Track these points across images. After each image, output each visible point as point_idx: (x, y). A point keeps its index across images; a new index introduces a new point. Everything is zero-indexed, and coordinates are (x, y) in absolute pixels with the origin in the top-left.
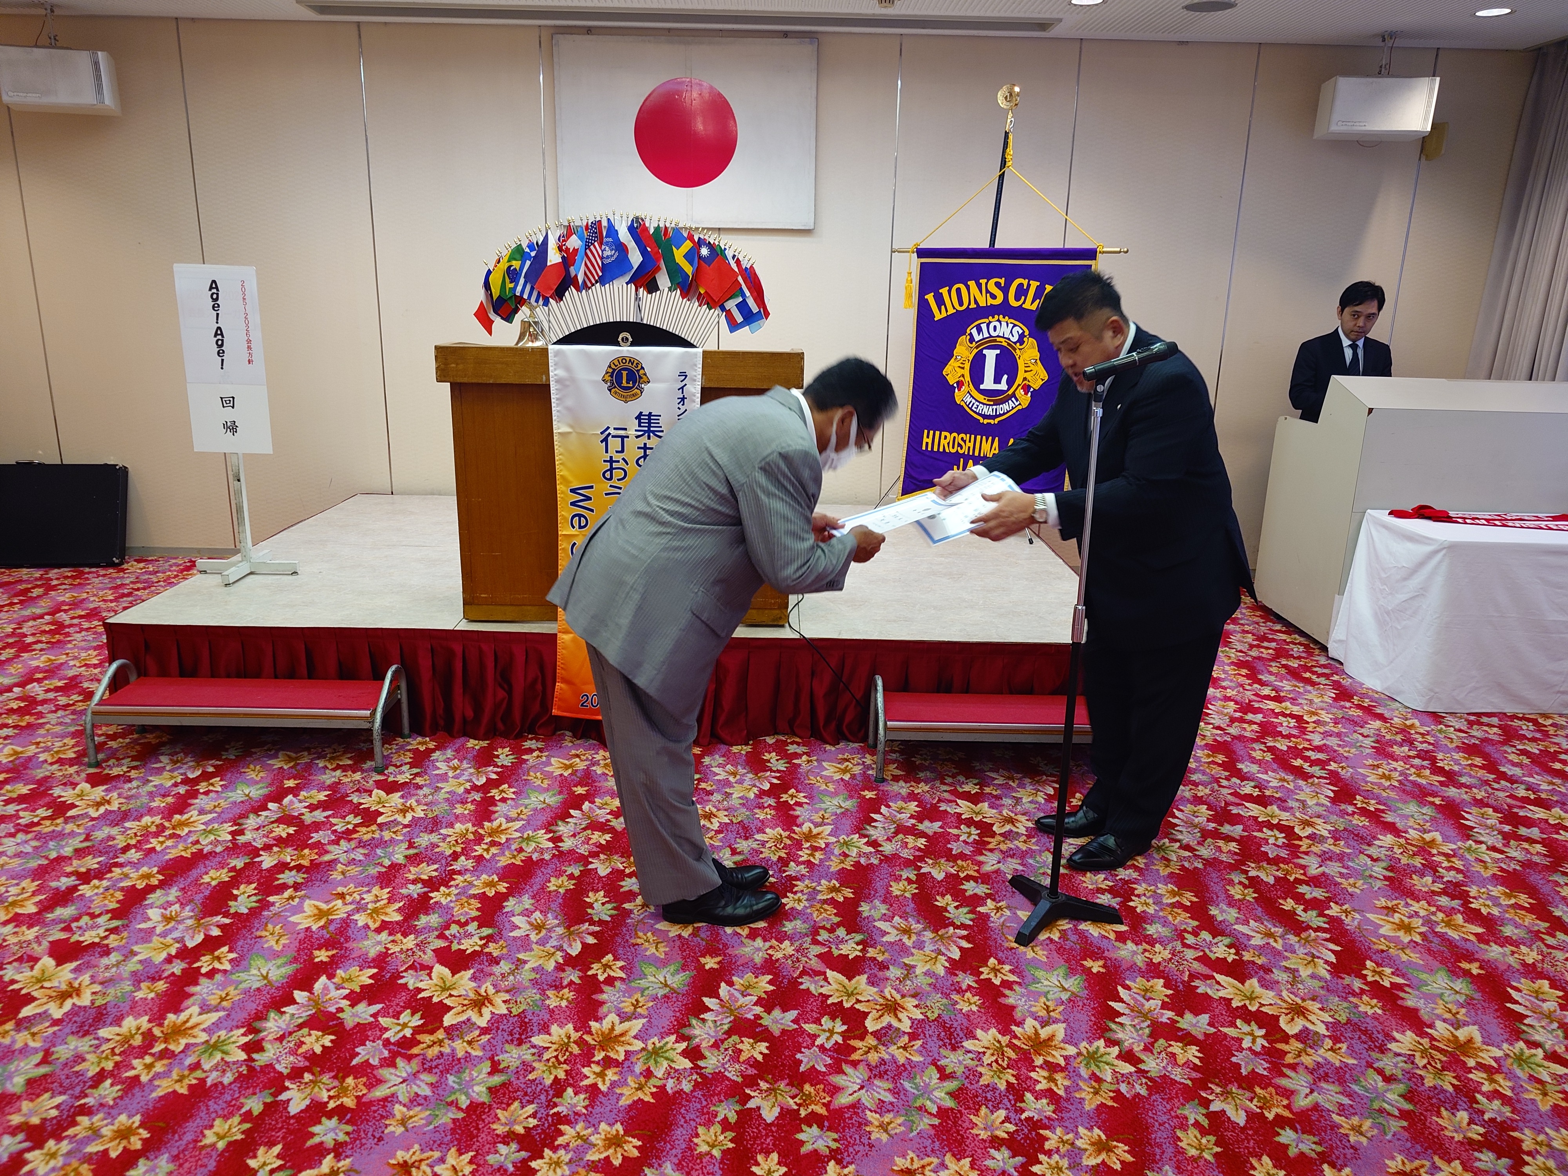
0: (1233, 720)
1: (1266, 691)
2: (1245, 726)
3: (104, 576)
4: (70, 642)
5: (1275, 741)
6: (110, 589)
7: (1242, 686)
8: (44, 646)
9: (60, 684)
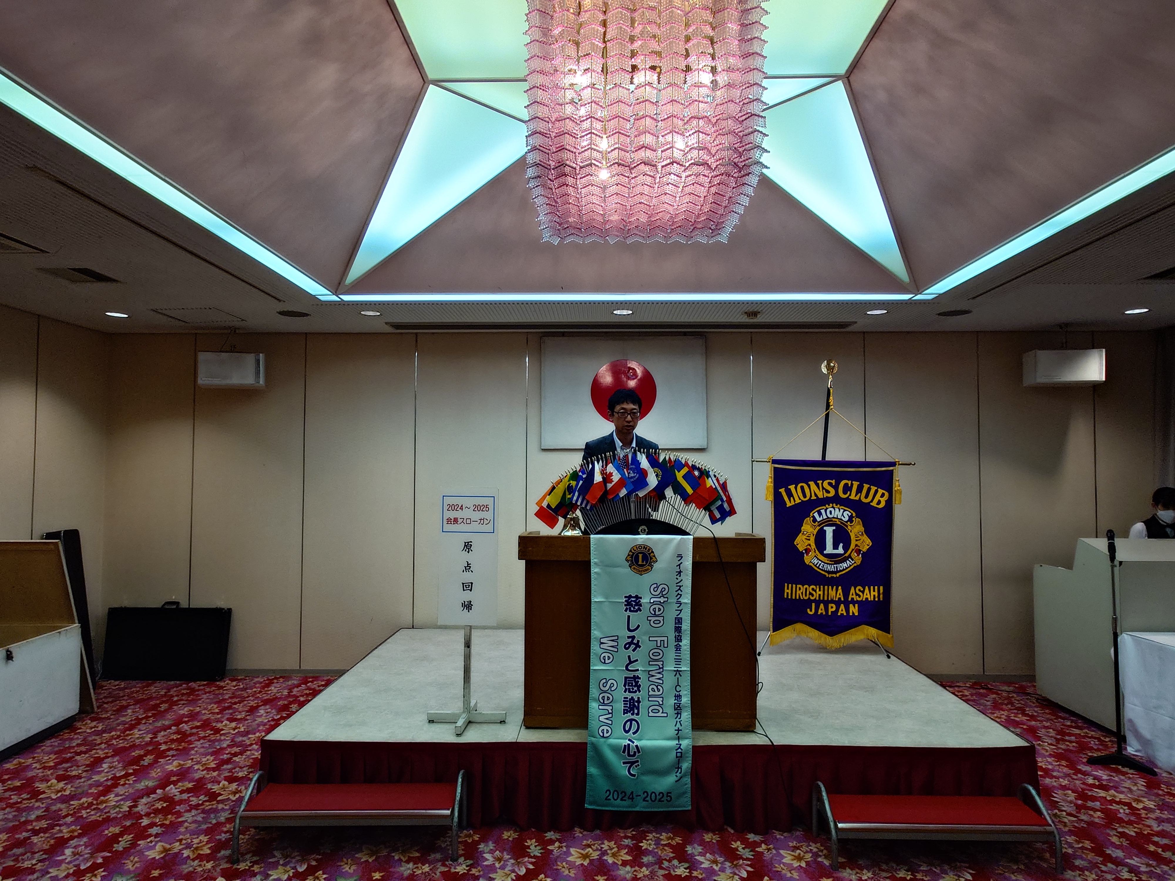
0: (1079, 808)
1: (1090, 781)
2: (1091, 813)
3: (209, 692)
4: (193, 748)
5: (1123, 827)
6: (215, 703)
7: (1068, 775)
8: (175, 753)
9: (190, 785)
